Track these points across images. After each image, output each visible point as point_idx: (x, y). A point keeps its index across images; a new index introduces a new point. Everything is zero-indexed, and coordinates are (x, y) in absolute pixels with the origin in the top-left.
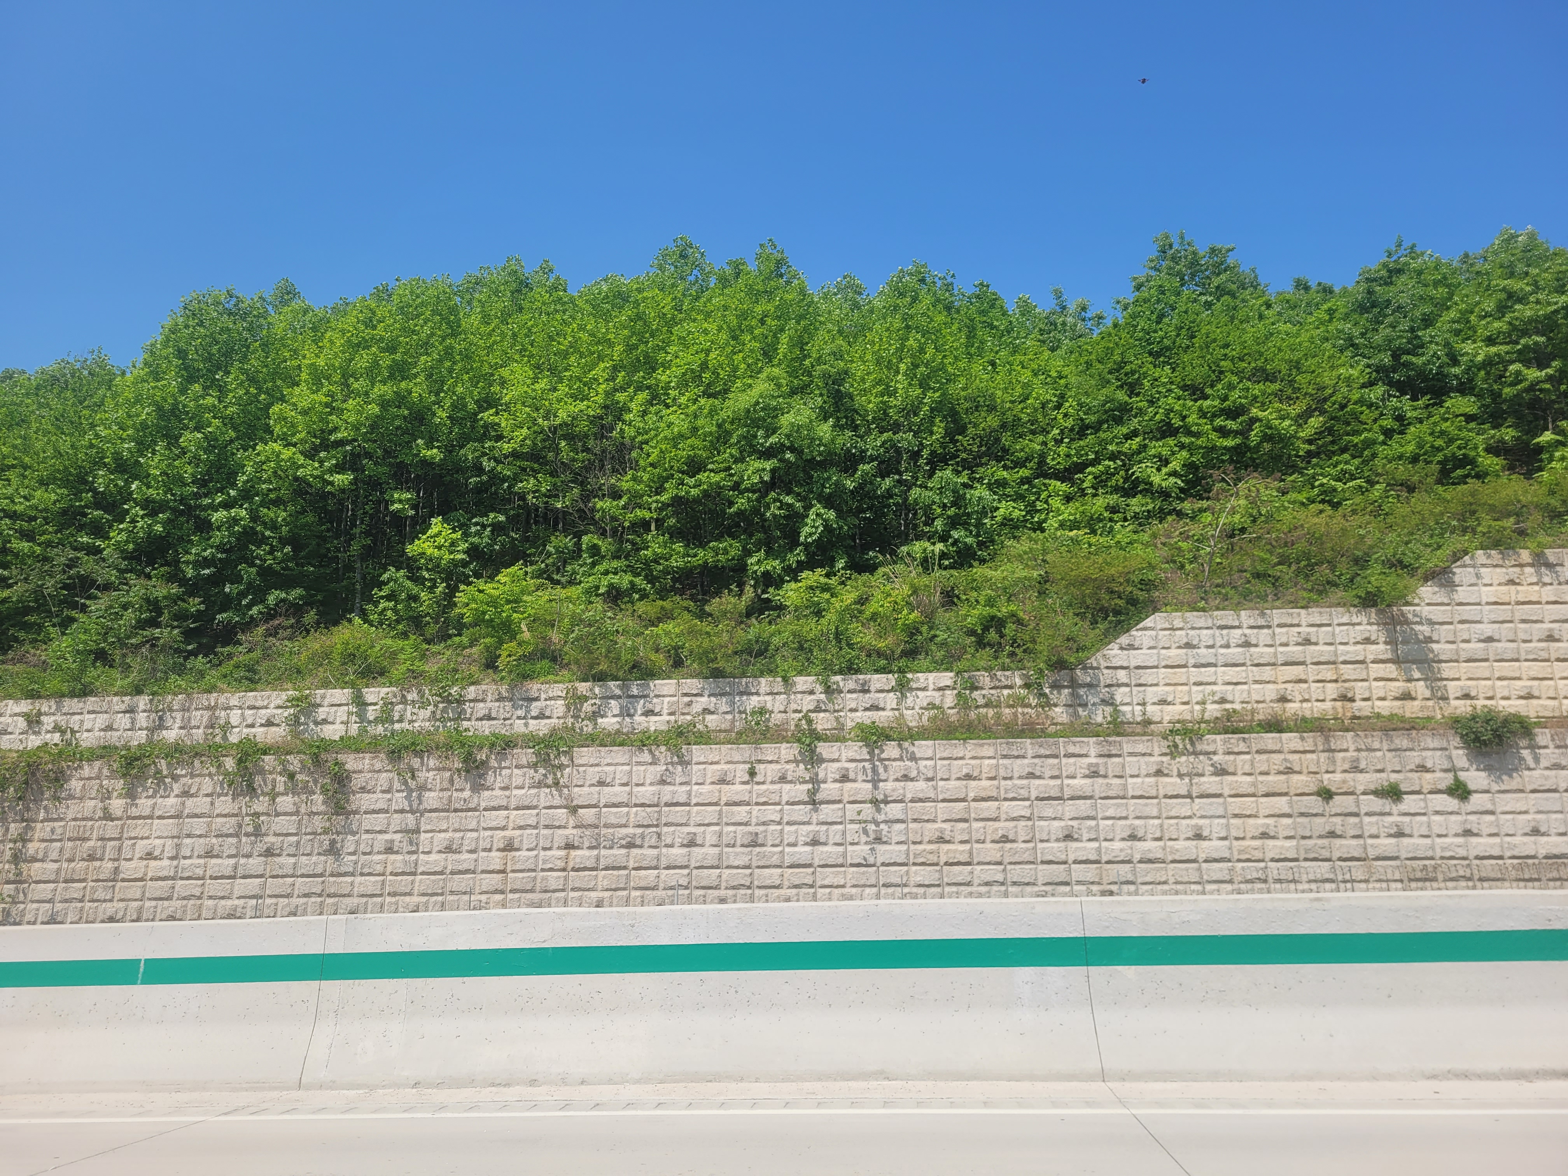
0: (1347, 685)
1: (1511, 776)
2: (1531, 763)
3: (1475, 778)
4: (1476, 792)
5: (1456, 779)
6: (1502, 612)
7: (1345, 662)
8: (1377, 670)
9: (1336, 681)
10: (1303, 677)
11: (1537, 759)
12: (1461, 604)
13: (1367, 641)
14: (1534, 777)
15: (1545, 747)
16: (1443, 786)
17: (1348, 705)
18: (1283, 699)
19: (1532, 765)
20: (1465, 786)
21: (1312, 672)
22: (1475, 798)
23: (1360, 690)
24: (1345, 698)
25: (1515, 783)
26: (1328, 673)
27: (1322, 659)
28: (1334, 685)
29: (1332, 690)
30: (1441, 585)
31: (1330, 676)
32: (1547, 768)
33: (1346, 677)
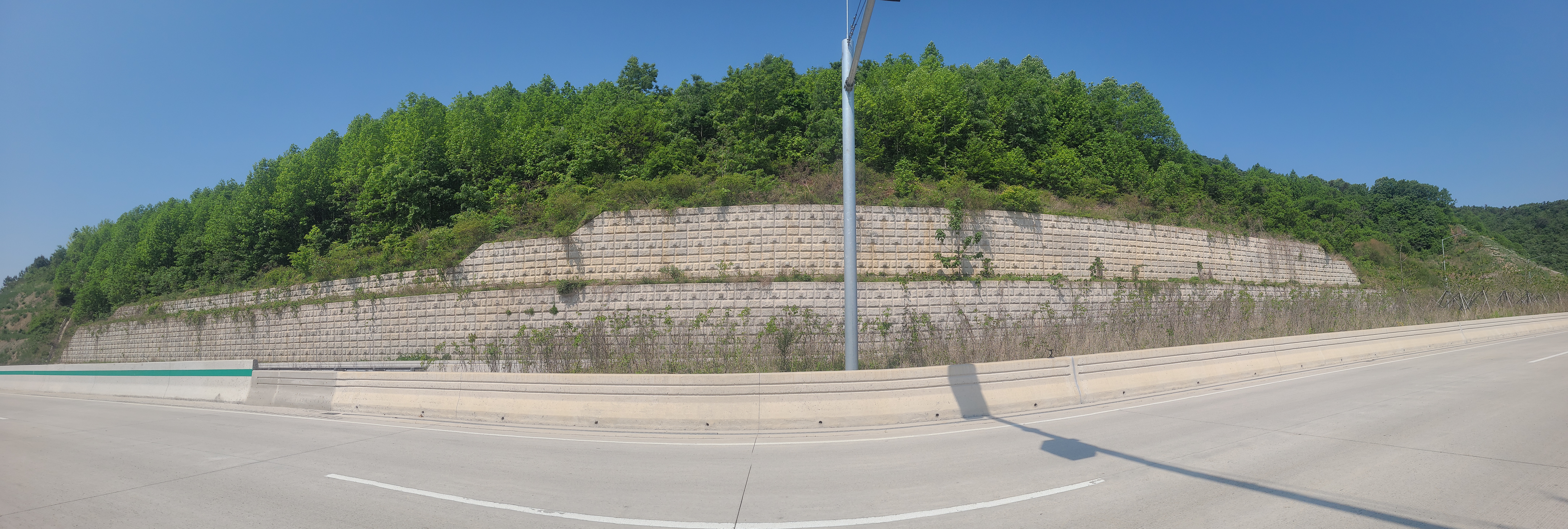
0: (548, 269)
1: (573, 305)
2: (582, 300)
3: (561, 306)
4: (560, 311)
5: (554, 306)
6: (610, 237)
7: (549, 260)
8: (560, 262)
9: (545, 267)
10: (533, 266)
11: (584, 298)
12: (594, 234)
13: (557, 251)
14: (582, 306)
15: (588, 293)
16: (548, 309)
17: (548, 276)
18: (525, 275)
19: (582, 301)
20: (556, 308)
21: (537, 264)
22: (558, 314)
23: (553, 270)
24: (547, 274)
25: (575, 308)
26: (542, 264)
27: (541, 259)
28: (544, 269)
29: (543, 271)
30: (588, 227)
31: (543, 265)
32: (587, 302)
33: (548, 265)
